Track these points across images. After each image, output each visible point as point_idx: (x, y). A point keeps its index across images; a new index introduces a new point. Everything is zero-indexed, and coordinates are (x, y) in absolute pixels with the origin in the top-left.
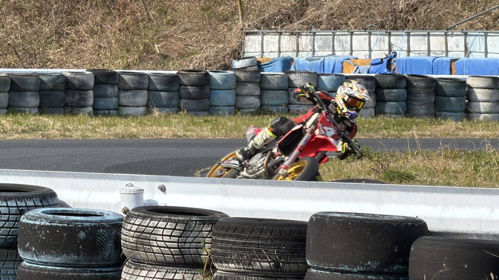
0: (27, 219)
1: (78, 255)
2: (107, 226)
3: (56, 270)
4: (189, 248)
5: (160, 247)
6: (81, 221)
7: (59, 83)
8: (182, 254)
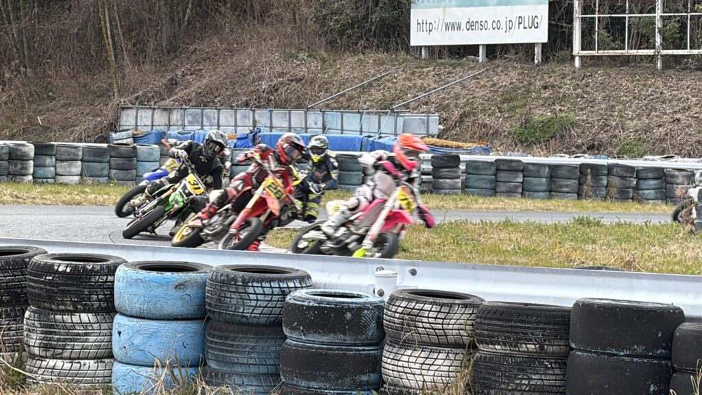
0: (294, 299)
1: (345, 334)
2: (371, 307)
3: (323, 348)
4: (452, 329)
5: (425, 328)
6: (347, 303)
7: (4, 154)
8: (446, 336)
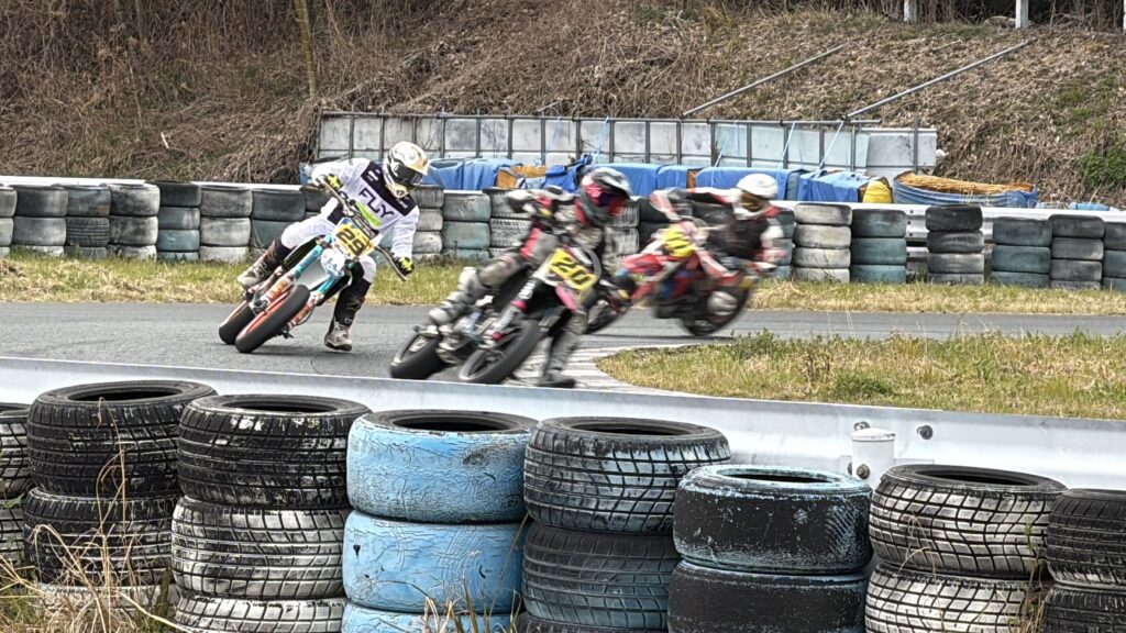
0: (696, 484)
1: (793, 552)
2: (845, 500)
3: (751, 579)
4: (1003, 543)
5: (951, 541)
6: (799, 491)
7: (101, 204)
8: (991, 555)
